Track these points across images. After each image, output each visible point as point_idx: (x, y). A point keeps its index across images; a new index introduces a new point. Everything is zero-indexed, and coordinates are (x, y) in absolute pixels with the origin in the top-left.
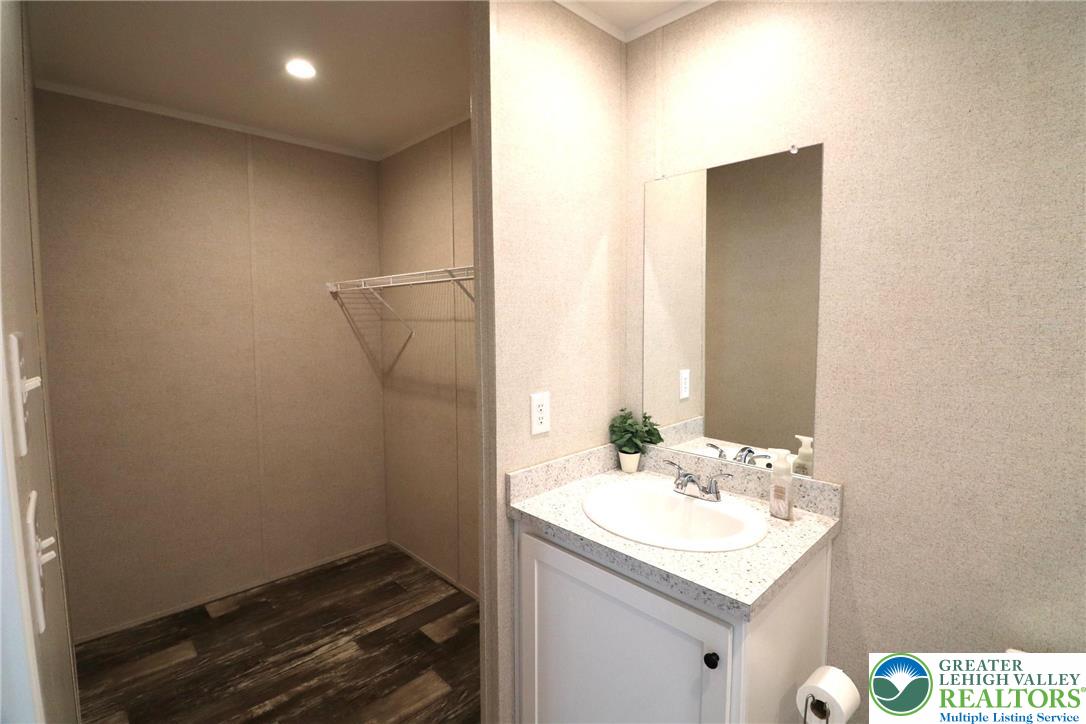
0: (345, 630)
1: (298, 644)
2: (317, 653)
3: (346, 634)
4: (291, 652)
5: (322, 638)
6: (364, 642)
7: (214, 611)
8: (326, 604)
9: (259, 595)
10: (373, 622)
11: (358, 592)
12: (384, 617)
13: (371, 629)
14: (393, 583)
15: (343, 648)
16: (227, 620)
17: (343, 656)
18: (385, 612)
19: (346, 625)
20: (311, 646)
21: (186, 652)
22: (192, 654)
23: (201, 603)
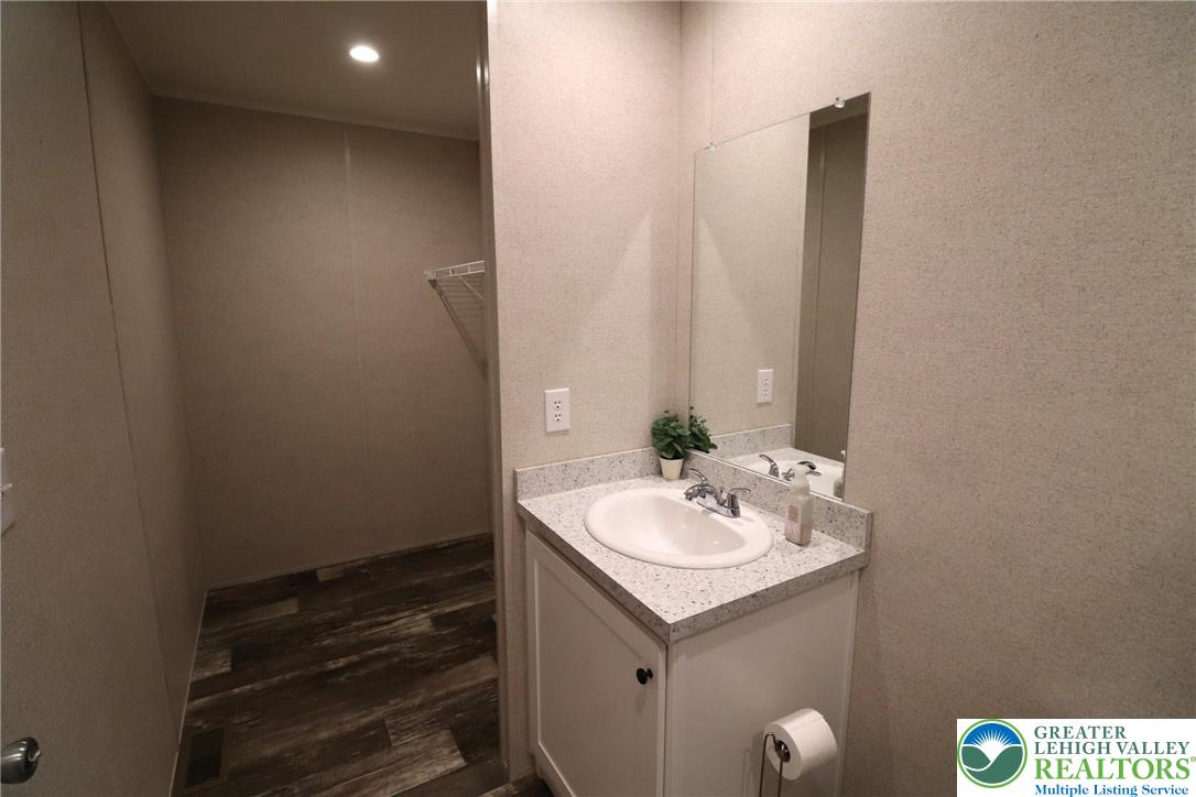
0: (425, 607)
1: (382, 614)
2: (395, 624)
3: (424, 611)
4: (373, 620)
5: (403, 611)
6: (438, 621)
7: (322, 576)
8: (418, 581)
9: (363, 566)
10: (451, 604)
11: (448, 575)
12: (461, 601)
13: (448, 610)
14: (481, 570)
15: (419, 623)
16: (331, 584)
17: (415, 630)
18: (465, 596)
19: (427, 603)
20: (392, 617)
21: (289, 608)
22: (294, 610)
23: (314, 567)
